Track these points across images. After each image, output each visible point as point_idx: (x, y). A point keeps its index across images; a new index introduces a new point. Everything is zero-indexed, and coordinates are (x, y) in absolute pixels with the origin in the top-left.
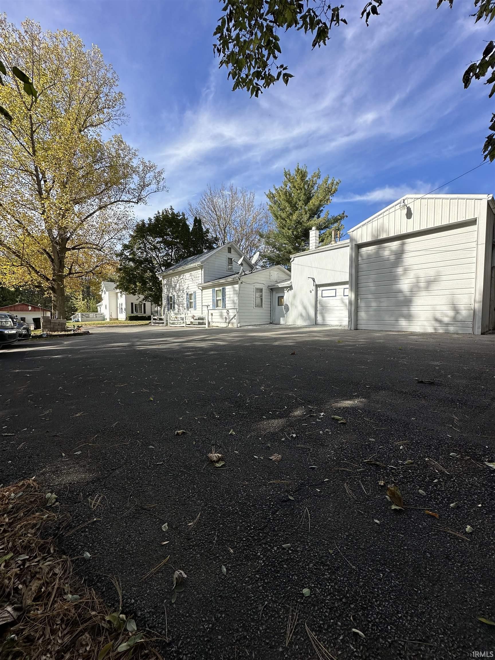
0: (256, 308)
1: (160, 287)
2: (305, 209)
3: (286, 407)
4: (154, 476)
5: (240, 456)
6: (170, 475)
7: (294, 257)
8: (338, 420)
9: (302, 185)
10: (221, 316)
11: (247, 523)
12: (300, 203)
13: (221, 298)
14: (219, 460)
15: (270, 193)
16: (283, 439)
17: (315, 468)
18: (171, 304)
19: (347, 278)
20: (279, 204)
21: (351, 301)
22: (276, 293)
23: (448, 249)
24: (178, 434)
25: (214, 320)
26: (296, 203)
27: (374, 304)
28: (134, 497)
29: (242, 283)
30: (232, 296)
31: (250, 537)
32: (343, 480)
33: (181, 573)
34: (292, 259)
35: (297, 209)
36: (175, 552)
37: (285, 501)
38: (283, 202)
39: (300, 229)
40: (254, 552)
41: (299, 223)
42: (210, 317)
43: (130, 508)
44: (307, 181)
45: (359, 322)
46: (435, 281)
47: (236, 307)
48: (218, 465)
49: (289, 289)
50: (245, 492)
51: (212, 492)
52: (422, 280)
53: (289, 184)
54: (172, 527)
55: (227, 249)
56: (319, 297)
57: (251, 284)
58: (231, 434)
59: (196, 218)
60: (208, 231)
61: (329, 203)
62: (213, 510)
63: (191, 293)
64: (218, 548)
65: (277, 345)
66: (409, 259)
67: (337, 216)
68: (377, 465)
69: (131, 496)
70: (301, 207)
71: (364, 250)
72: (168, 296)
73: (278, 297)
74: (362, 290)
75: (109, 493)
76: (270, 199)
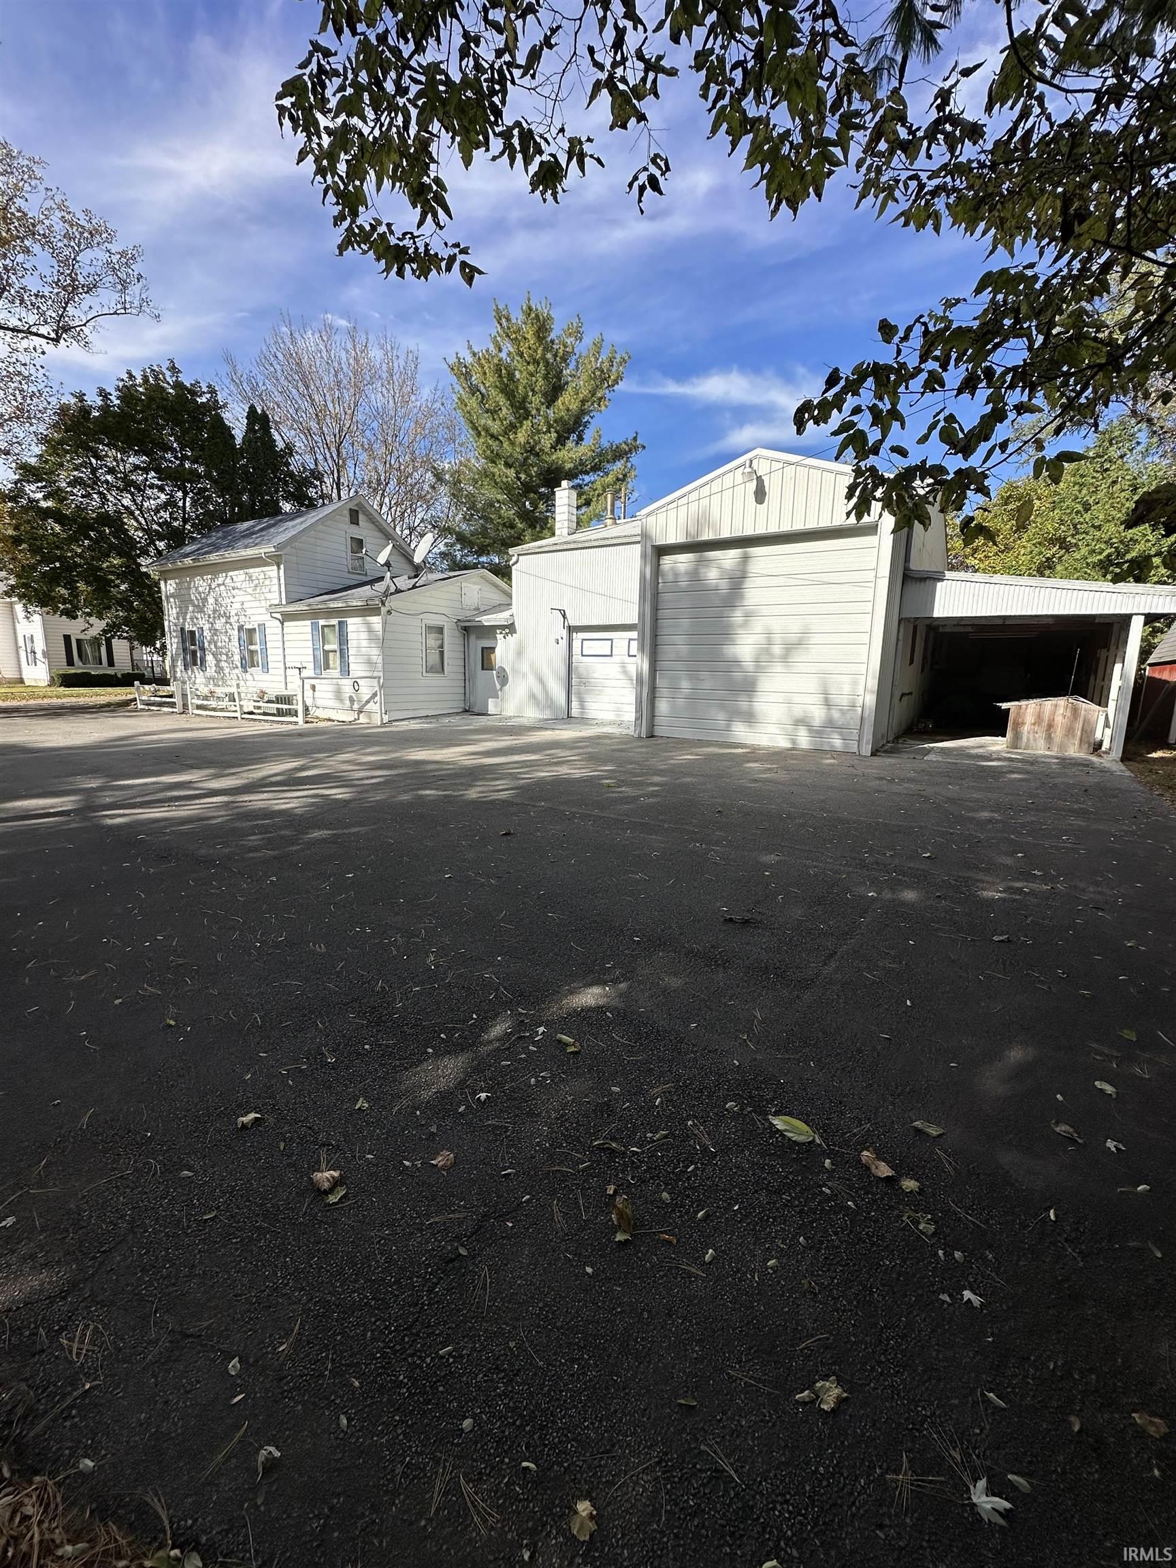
0: (430, 675)
1: (154, 599)
2: (546, 417)
3: (475, 1016)
4: (200, 1251)
5: (376, 1165)
6: (236, 1243)
7: (519, 555)
8: (567, 1045)
9: (539, 352)
10: (338, 695)
11: (385, 1321)
12: (536, 400)
13: (335, 647)
14: (336, 1183)
15: (460, 363)
16: (462, 1109)
17: (509, 1174)
18: (194, 653)
19: (634, 619)
20: (483, 395)
21: (642, 674)
22: (478, 638)
23: (825, 580)
24: (244, 1126)
25: (319, 702)
26: (525, 397)
27: (685, 684)
28: (164, 1313)
29: (389, 612)
30: (364, 643)
31: (389, 1348)
32: (553, 1193)
33: (270, 1452)
34: (514, 559)
35: (527, 415)
36: (257, 1412)
37: (452, 1260)
38: (493, 392)
39: (535, 469)
40: (395, 1376)
41: (531, 450)
42: (308, 693)
43: (158, 1340)
44: (552, 342)
45: (658, 720)
46: (800, 643)
47: (376, 674)
48: (333, 1199)
49: (507, 631)
50: (382, 1254)
51: (322, 1267)
52: (777, 638)
53: (508, 347)
54: (247, 1363)
55: (347, 513)
56: (577, 657)
57: (414, 615)
58: (359, 1109)
59: (252, 409)
60: (290, 449)
61: (603, 408)
62: (324, 1308)
63: (250, 627)
64: (333, 1383)
65: (473, 802)
66: (754, 593)
67: (621, 444)
68: (613, 1151)
69: (156, 1312)
70: (538, 410)
71: (668, 561)
72: (182, 629)
73: (483, 648)
74: (667, 652)
75: (106, 1316)
76: (459, 378)
